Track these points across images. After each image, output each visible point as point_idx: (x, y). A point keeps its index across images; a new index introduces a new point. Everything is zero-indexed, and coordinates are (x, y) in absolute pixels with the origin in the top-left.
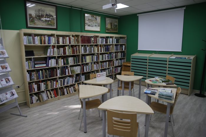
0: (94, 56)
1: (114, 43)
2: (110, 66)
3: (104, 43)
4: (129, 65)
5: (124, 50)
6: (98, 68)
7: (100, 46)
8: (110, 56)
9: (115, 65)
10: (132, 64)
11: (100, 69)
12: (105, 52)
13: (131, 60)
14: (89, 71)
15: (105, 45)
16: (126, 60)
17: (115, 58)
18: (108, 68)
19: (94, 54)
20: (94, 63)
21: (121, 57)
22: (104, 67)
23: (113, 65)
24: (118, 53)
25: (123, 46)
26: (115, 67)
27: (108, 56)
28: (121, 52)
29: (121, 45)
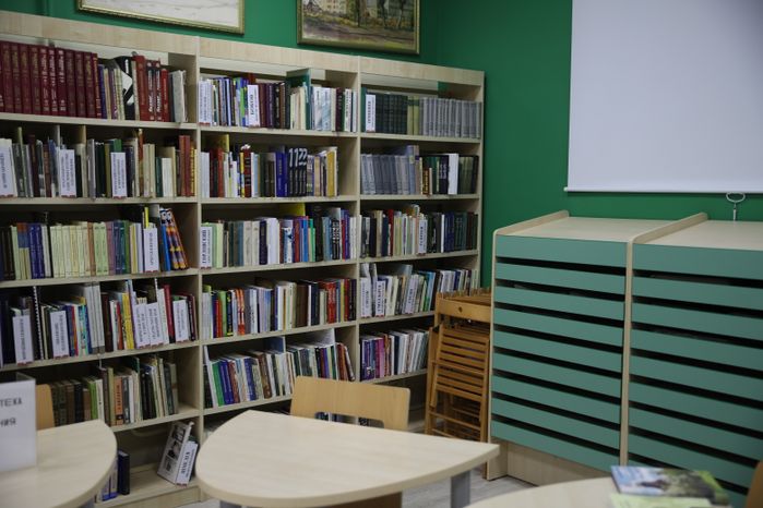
0: (135, 227)
1: (351, 131)
2: (316, 321)
3: (254, 119)
4: (476, 313)
5: (453, 189)
6: (183, 334)
7: (211, 143)
8: (311, 232)
9: (364, 312)
10: (500, 305)
11: (207, 337)
12: (256, 199)
13: (498, 271)
14: (83, 356)
15: (260, 144)
16: (476, 271)
17: (370, 250)
18: (293, 340)
19: (132, 213)
20: (143, 287)
21: (432, 248)
22: (245, 328)
23: (351, 314)
24: (400, 219)
25: (446, 160)
26: (366, 330)
27: (296, 238)
28: (428, 208)
29: (433, 153)
